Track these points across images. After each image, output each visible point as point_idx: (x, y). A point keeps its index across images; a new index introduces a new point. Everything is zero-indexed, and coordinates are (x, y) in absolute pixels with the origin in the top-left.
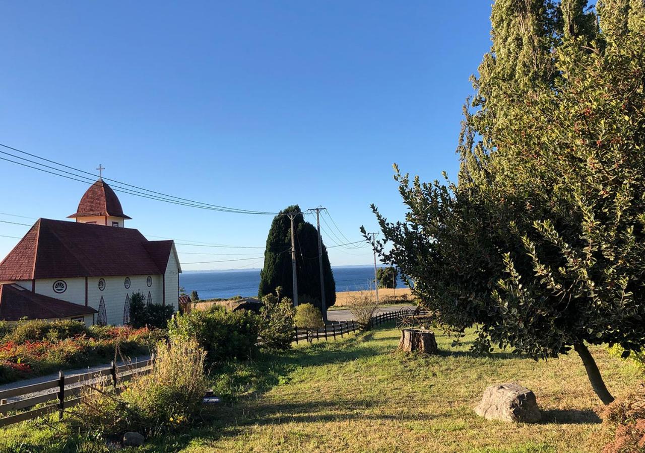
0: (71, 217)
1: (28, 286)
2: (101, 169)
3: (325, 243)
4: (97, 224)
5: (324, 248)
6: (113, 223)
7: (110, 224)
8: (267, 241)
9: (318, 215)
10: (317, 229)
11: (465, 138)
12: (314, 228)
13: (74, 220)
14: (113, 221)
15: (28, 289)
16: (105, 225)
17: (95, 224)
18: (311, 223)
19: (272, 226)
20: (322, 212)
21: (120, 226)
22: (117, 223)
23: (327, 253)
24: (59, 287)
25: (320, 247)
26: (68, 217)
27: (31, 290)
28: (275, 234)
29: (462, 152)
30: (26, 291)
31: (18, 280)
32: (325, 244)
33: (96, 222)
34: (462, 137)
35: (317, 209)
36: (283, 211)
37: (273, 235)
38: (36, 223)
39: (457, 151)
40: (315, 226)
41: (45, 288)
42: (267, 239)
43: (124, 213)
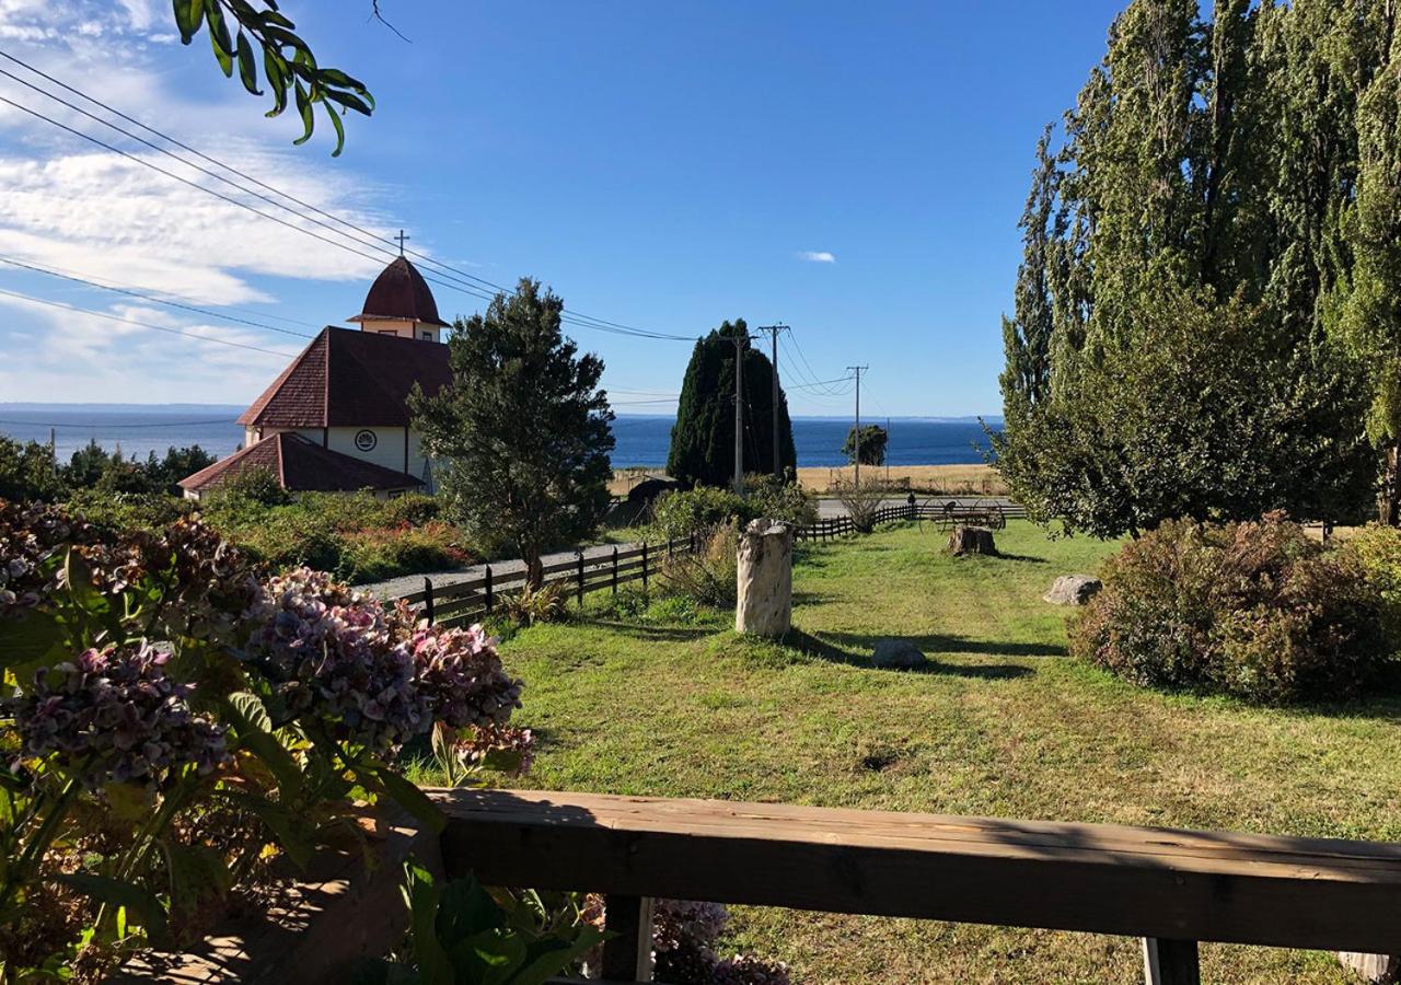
0: (352, 320)
1: (318, 438)
2: (402, 238)
3: (782, 386)
4: (399, 335)
5: (781, 394)
6: (425, 334)
7: (419, 336)
8: (685, 380)
9: (775, 338)
10: (772, 362)
11: (1037, 202)
12: (767, 361)
13: (357, 327)
14: (426, 331)
15: (316, 442)
16: (411, 337)
17: (393, 334)
18: (762, 351)
19: (694, 353)
20: (782, 334)
21: (434, 340)
22: (430, 335)
23: (786, 403)
24: (365, 441)
25: (776, 394)
26: (349, 321)
27: (322, 444)
28: (698, 368)
29: (1032, 226)
30: (314, 445)
31: (301, 427)
32: (783, 388)
33: (396, 332)
34: (1033, 198)
35: (775, 328)
36: (718, 329)
37: (695, 368)
38: (322, 334)
39: (1020, 225)
40: (770, 356)
41: (343, 441)
42: (684, 375)
43: (440, 318)
